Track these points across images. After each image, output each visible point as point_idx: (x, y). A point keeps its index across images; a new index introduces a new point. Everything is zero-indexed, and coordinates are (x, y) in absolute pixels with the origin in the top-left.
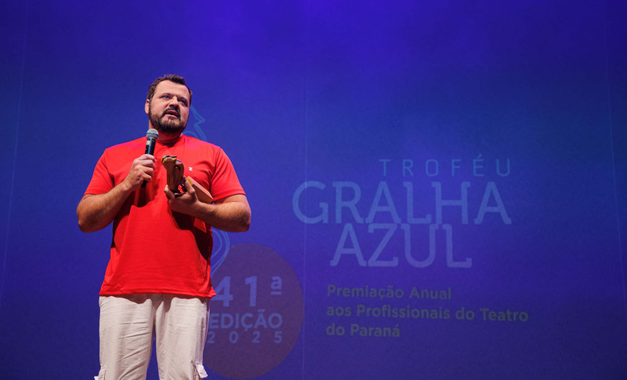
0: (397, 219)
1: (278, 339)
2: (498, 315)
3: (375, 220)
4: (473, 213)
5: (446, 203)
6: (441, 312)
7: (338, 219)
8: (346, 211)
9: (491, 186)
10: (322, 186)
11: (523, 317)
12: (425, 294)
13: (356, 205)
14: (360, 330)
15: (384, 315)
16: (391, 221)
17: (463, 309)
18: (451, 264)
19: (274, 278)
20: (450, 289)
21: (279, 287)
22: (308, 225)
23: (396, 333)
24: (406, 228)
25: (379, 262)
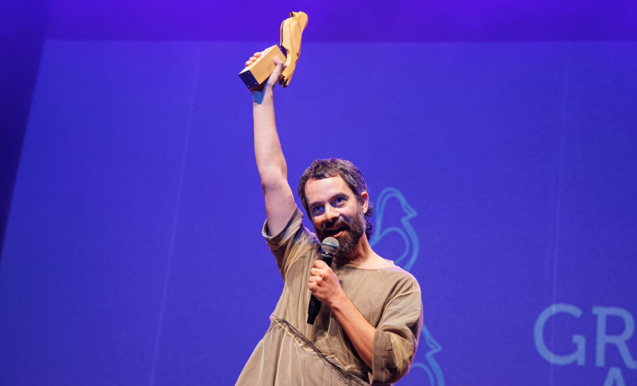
8: (611, 350)
22: (556, 366)
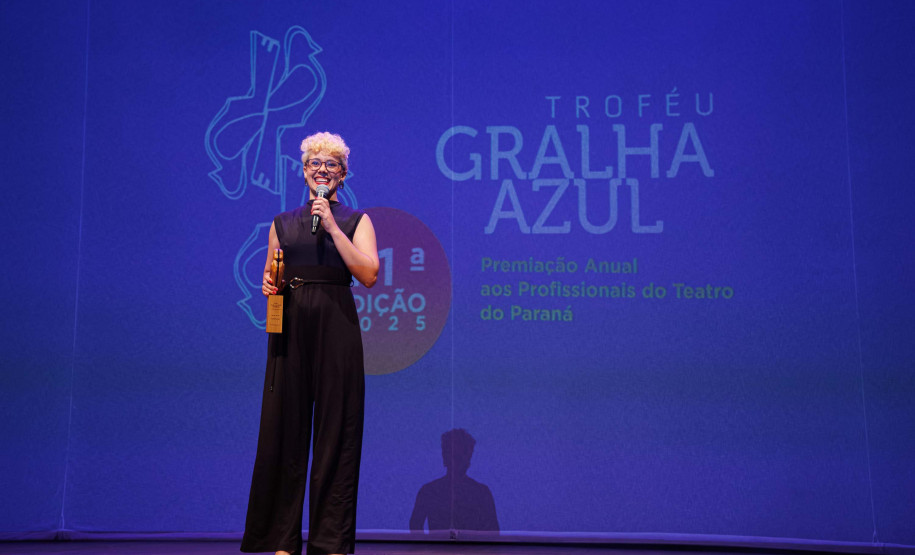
0: (568, 173)
1: (420, 325)
2: (695, 291)
3: (542, 176)
4: (665, 164)
5: (632, 151)
6: (624, 290)
7: (495, 175)
8: (504, 164)
9: (689, 129)
10: (473, 132)
11: (727, 293)
12: (604, 267)
13: (517, 156)
14: (523, 313)
15: (553, 294)
16: (561, 176)
17: (652, 284)
18: (637, 228)
19: (414, 250)
20: (635, 261)
21: (421, 261)
22: (457, 183)
23: (568, 316)
24: (581, 184)
25: (546, 228)
